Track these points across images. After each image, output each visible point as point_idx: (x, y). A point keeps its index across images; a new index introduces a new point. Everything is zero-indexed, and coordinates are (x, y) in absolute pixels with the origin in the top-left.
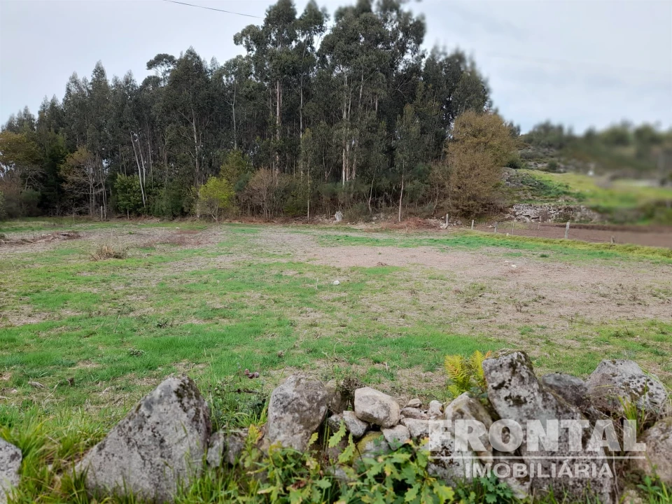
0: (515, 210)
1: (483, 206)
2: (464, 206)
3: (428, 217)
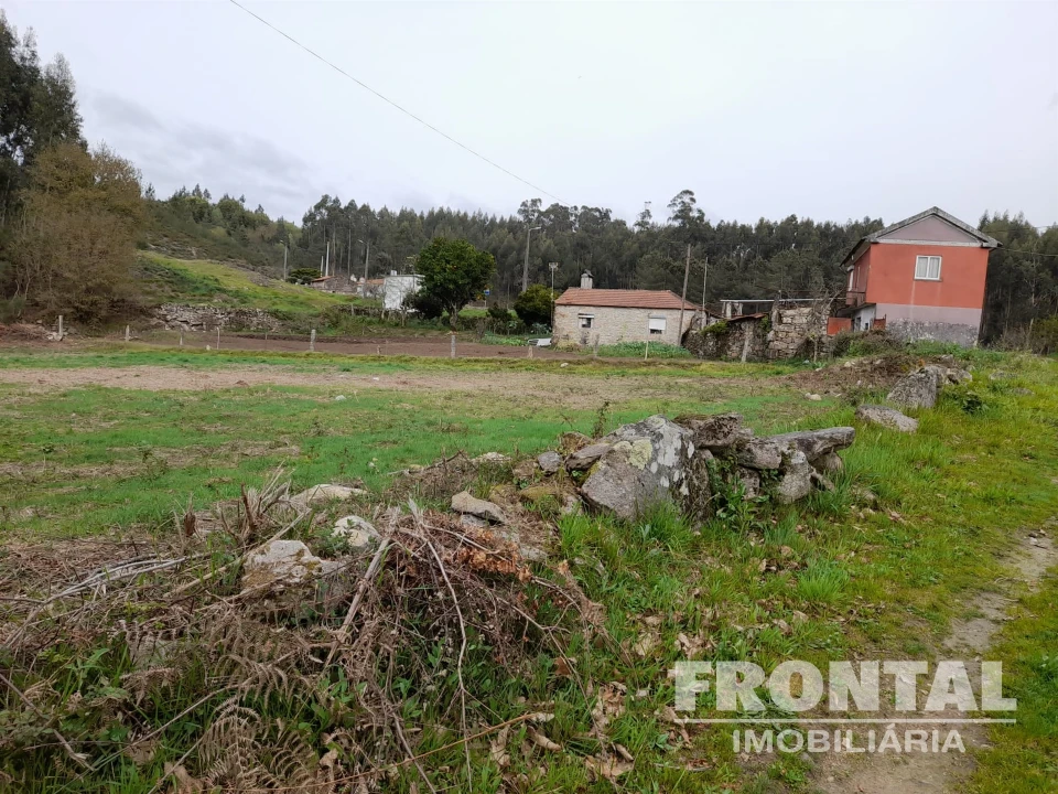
0: (165, 313)
1: (113, 304)
2: (82, 303)
3: (10, 320)
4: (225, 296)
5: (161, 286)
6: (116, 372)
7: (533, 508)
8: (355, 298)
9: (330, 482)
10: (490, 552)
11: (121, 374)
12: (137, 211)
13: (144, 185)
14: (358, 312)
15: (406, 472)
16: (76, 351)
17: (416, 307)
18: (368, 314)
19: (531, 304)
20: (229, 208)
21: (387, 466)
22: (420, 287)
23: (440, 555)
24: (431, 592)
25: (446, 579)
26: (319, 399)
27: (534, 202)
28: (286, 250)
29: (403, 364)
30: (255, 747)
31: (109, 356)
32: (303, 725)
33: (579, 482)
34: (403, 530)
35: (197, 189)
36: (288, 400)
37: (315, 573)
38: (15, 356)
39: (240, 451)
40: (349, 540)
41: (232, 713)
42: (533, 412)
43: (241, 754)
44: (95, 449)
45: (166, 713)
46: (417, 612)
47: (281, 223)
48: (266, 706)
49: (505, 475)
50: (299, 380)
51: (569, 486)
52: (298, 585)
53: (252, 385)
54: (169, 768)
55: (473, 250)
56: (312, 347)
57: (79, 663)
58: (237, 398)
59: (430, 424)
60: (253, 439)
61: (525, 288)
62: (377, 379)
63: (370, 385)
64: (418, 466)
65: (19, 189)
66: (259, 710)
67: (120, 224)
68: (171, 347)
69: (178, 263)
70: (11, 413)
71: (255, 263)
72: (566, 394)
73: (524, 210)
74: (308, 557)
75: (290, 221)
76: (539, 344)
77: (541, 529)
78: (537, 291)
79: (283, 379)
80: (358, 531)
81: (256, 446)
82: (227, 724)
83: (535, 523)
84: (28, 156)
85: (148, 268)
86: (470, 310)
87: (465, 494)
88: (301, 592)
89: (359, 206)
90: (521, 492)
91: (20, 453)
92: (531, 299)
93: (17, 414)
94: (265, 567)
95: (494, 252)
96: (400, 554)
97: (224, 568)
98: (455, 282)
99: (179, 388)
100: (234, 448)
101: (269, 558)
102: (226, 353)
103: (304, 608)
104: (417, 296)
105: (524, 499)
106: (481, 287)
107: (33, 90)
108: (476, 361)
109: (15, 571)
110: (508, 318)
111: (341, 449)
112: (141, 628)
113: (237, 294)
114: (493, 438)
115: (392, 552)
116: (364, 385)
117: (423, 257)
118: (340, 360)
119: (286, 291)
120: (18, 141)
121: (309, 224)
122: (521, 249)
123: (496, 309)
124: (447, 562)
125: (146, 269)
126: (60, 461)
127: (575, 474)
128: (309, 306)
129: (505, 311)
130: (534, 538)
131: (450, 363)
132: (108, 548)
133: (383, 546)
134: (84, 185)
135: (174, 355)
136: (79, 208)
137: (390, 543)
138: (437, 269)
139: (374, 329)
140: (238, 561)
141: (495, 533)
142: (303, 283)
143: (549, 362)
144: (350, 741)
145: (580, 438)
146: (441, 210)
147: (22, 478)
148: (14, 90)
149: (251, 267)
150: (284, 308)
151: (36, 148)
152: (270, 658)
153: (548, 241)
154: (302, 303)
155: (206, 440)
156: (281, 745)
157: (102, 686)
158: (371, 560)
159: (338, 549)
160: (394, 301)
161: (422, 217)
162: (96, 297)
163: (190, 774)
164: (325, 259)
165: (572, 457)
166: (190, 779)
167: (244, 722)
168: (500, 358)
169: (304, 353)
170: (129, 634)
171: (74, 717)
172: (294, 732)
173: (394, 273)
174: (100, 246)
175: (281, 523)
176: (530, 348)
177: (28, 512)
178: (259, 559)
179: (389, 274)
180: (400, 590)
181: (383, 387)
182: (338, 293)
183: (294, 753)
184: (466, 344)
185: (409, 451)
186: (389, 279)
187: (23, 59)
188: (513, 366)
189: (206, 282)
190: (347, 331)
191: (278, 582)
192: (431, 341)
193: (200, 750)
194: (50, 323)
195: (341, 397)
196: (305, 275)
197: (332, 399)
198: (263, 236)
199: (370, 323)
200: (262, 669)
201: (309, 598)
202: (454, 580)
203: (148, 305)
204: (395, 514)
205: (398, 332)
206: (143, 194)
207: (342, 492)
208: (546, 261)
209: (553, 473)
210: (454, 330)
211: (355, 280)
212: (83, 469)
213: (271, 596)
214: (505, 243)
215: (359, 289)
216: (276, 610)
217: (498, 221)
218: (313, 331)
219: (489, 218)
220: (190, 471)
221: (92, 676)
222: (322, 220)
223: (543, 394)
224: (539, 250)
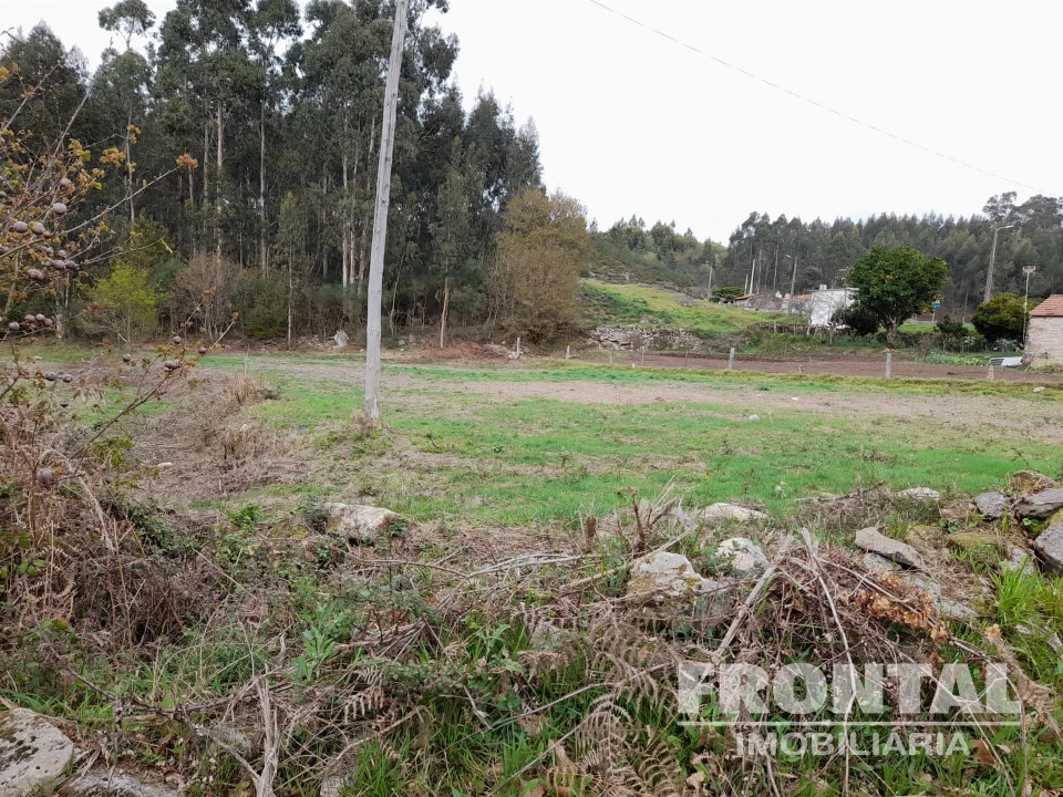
0: (600, 333)
1: (558, 327)
2: (535, 327)
3: (484, 341)
4: (651, 317)
5: (597, 310)
6: (556, 386)
7: (962, 557)
8: (779, 315)
9: (730, 502)
10: (897, 600)
11: (559, 388)
12: (582, 244)
13: (589, 220)
14: (780, 329)
15: (815, 500)
16: (529, 368)
17: (848, 323)
18: (792, 332)
19: (996, 316)
20: (661, 233)
21: (796, 491)
22: (853, 301)
23: (832, 594)
24: (819, 632)
25: (837, 621)
26: (732, 418)
27: (1006, 196)
28: (711, 269)
29: (828, 384)
30: (626, 747)
31: (553, 372)
32: (672, 738)
33: (1031, 533)
34: (795, 560)
35: (634, 219)
36: (701, 418)
37: (695, 590)
38: (484, 371)
39: (650, 464)
40: (733, 562)
41: (607, 709)
42: (988, 444)
43: (613, 750)
44: (531, 452)
45: (552, 694)
46: (804, 650)
47: (708, 244)
48: (637, 709)
49: (929, 514)
50: (714, 398)
51: (1016, 534)
52: (678, 599)
53: (669, 401)
54: (552, 744)
55: (921, 258)
56: (730, 366)
57: (488, 633)
58: (654, 413)
59: (850, 450)
60: (663, 453)
61: (988, 299)
62: (795, 399)
63: (787, 406)
64: (829, 494)
65: (495, 232)
66: (631, 713)
67: (567, 256)
68: (601, 365)
69: (612, 288)
70: (476, 417)
71: (682, 285)
72: (1039, 425)
73: (992, 208)
74: (690, 572)
75: (717, 241)
76: (1004, 364)
77: (972, 583)
78: (1005, 301)
79: (698, 397)
80: (745, 555)
81: (666, 460)
82: (601, 719)
83: (963, 574)
84: (503, 204)
85: (588, 295)
86: (912, 325)
87: (873, 530)
88: (679, 606)
89: (789, 220)
90: (948, 537)
91: (478, 451)
92: (996, 311)
93: (480, 419)
94: (648, 576)
95: (949, 258)
96: (788, 585)
97: (613, 571)
98: (895, 294)
99: (605, 402)
100: (645, 461)
101: (653, 568)
102: (649, 370)
103: (683, 623)
104: (848, 310)
105: (951, 545)
106: (929, 299)
107: (510, 148)
108: (916, 382)
109: (461, 548)
110: (965, 333)
111: (748, 470)
112: (537, 613)
113: (663, 315)
114: (929, 472)
115: (778, 580)
116: (781, 405)
117: (858, 268)
118: (758, 379)
119: (706, 311)
120: (496, 192)
121: (736, 243)
122: (986, 252)
123: (947, 323)
124: (840, 603)
125: (586, 295)
126: (506, 459)
127: (1026, 522)
128: (730, 325)
129: (960, 325)
130: (961, 593)
131: (885, 384)
132: (530, 538)
133: (769, 573)
134: (542, 225)
135: (604, 372)
136: (537, 245)
137: (777, 570)
138: (874, 281)
139: (798, 347)
140: (625, 566)
141: (907, 579)
142: (726, 302)
143: (1017, 386)
144: (718, 768)
145: (1037, 479)
146: (884, 216)
147: (477, 472)
148: (496, 150)
149: (677, 288)
150: (705, 327)
151: (508, 197)
152: (644, 665)
153: (1025, 241)
154: (723, 322)
155: (622, 451)
156: (650, 752)
157: (504, 657)
158: (754, 585)
159: (721, 570)
160: (821, 317)
161: (859, 226)
162: (546, 321)
163: (569, 756)
164: (750, 276)
165: (1023, 502)
166: (568, 760)
167: (617, 720)
168: (949, 379)
169: (723, 371)
170: (526, 615)
171: (478, 679)
172: (663, 743)
173: (823, 287)
174: (550, 277)
175: (668, 536)
176: (991, 368)
177: (477, 501)
178: (644, 567)
179: (817, 288)
180: (784, 624)
181: (800, 407)
182: (762, 311)
183: (662, 763)
184: (905, 362)
185: (823, 477)
186: (817, 294)
187: (504, 123)
188: (964, 389)
189: (636, 304)
190: (768, 349)
191: (659, 592)
192: (862, 359)
193: (577, 735)
194: (511, 344)
195: (753, 417)
196: (728, 295)
197: (745, 418)
198: (690, 258)
199: (793, 341)
200: (635, 674)
201: (687, 613)
202: (847, 623)
203: (587, 327)
204: (786, 542)
205: (825, 350)
206: (588, 228)
207: (742, 513)
208: (1020, 264)
209: (995, 519)
210: (891, 347)
211: (780, 296)
212: (522, 468)
213: (651, 604)
214: (964, 247)
215: (784, 306)
216: (655, 619)
217: (956, 222)
218: (733, 350)
219: (944, 220)
220: (605, 478)
221: (498, 646)
222: (749, 238)
223: (1004, 423)
224: (1012, 253)
